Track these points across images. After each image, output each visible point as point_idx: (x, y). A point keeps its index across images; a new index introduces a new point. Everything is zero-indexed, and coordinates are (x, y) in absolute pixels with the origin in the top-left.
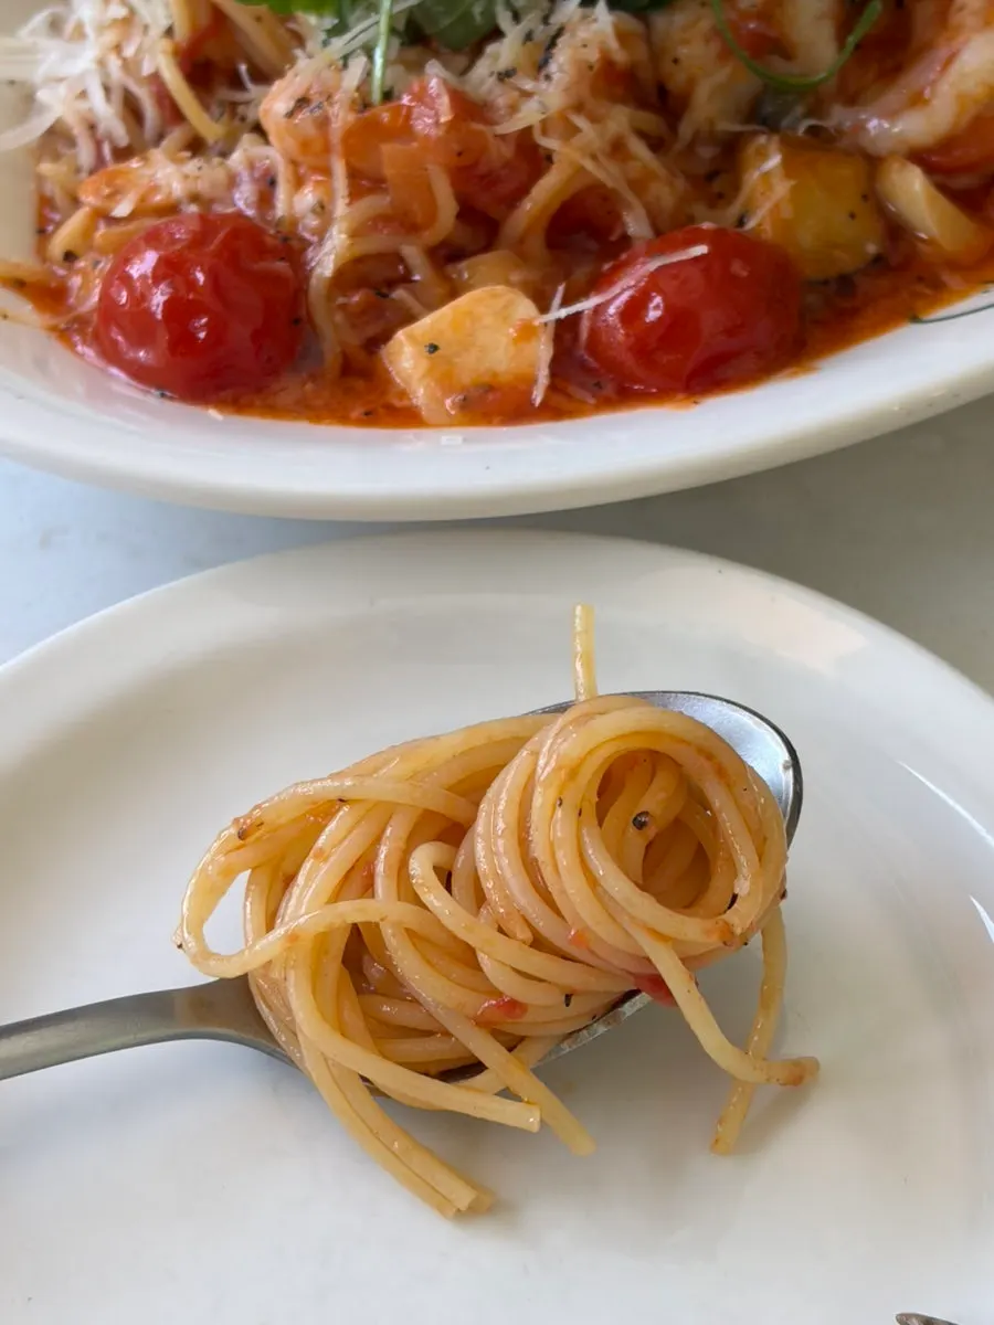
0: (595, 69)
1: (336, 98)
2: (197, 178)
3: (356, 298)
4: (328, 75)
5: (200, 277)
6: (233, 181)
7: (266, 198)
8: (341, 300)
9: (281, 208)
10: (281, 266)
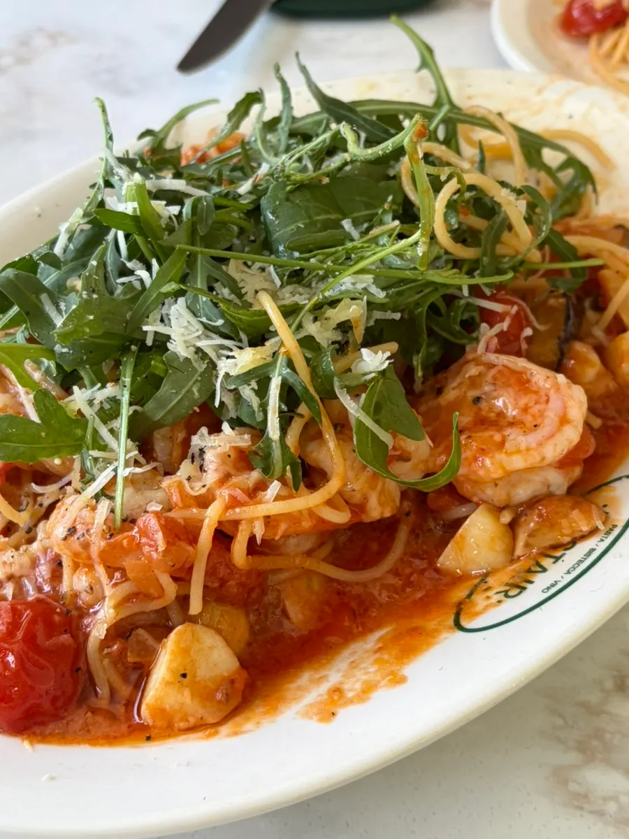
0: (232, 456)
1: (92, 531)
2: (11, 564)
3: (115, 647)
4: (86, 513)
5: (11, 658)
6: (34, 563)
7: (56, 575)
8: (106, 651)
9: (65, 587)
10: (65, 638)
